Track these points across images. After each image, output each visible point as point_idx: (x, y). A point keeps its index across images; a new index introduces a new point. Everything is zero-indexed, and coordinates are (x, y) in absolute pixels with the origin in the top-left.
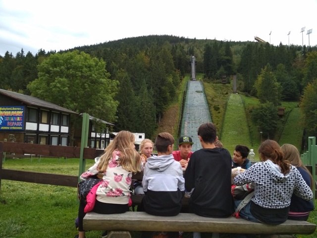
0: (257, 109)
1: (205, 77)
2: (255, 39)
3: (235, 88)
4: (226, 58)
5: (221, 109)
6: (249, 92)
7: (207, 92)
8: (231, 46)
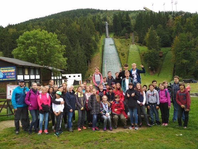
0: (147, 54)
1: (114, 35)
2: (144, 8)
3: (133, 41)
4: (127, 22)
5: (126, 55)
6: (142, 43)
7: (116, 45)
8: (130, 14)
